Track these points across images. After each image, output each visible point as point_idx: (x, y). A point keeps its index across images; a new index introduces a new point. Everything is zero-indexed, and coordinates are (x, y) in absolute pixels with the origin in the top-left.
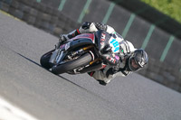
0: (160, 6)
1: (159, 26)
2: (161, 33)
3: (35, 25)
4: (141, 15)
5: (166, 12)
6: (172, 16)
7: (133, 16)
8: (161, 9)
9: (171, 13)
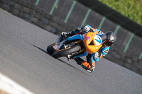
0: (110, 3)
1: (108, 18)
2: (110, 23)
3: (18, 16)
4: (96, 10)
5: (114, 8)
6: (118, 11)
7: (90, 10)
8: (110, 6)
9: (118, 9)
